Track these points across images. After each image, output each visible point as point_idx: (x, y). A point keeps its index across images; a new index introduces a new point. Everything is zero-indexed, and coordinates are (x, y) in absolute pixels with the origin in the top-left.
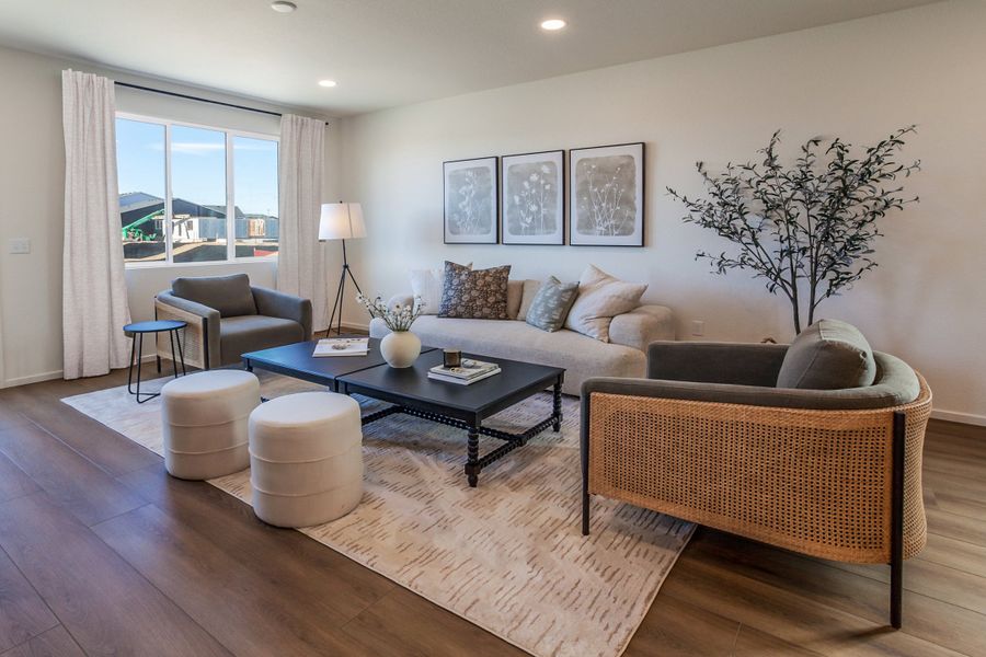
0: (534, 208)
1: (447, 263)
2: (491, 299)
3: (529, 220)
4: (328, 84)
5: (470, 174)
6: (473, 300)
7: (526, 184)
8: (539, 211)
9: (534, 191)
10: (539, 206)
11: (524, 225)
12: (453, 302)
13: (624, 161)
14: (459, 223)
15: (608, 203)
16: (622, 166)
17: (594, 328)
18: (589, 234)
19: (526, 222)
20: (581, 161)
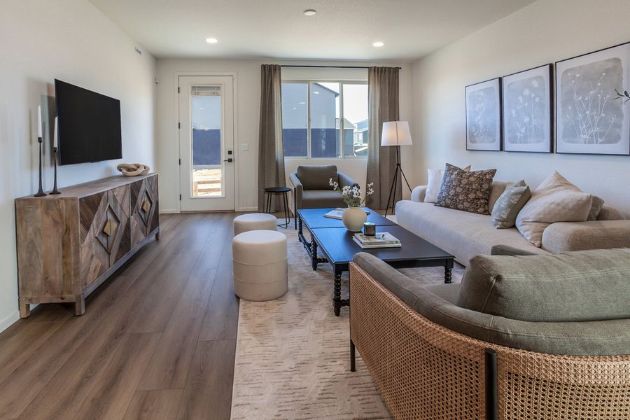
0: (527, 119)
1: (448, 165)
2: (472, 196)
3: (523, 130)
4: (379, 44)
5: (482, 94)
6: (457, 195)
7: (520, 98)
8: (530, 123)
9: (526, 104)
10: (531, 118)
11: (519, 135)
12: (444, 195)
13: (610, 65)
14: (475, 134)
15: (592, 111)
16: (607, 71)
17: (528, 230)
18: (573, 142)
19: (521, 133)
20: (567, 71)
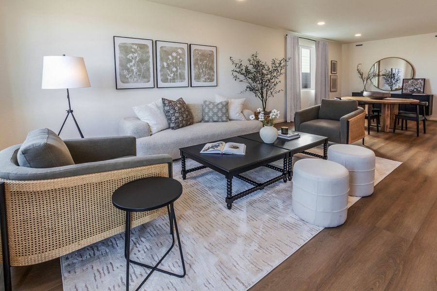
0: (174, 69)
3: (172, 75)
5: (135, 47)
7: (170, 57)
8: (177, 71)
9: (174, 61)
10: (177, 68)
11: (169, 78)
14: (128, 76)
15: (205, 69)
16: (210, 54)
18: (198, 82)
19: (170, 76)
20: (195, 50)
